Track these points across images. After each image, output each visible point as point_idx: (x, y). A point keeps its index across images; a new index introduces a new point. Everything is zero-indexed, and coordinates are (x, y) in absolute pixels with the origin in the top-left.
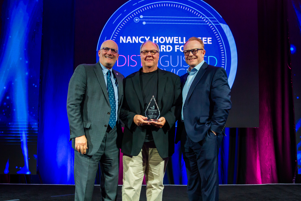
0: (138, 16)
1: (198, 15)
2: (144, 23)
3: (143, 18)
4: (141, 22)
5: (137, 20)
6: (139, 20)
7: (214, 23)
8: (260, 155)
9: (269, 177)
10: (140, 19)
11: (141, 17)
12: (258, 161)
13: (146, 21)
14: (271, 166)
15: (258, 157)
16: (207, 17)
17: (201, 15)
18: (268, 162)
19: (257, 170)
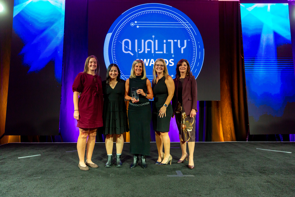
0: (133, 21)
2: (138, 27)
3: (137, 23)
4: (135, 26)
5: (132, 24)
8: (222, 121)
9: (229, 136)
10: (135, 23)
11: (136, 22)
12: (221, 125)
13: (139, 25)
14: (231, 128)
15: (221, 122)
16: (184, 22)
18: (228, 126)
19: (220, 131)
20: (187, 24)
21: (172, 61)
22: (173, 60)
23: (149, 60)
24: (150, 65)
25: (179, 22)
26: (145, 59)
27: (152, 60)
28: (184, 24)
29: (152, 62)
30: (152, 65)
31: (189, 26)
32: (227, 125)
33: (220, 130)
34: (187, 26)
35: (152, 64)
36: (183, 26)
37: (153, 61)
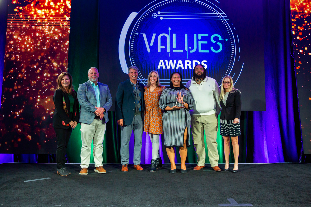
2: (161, 18)
3: (161, 14)
4: (159, 17)
5: (155, 15)
6: (157, 15)
9: (275, 156)
11: (159, 13)
12: (265, 142)
13: (163, 17)
14: (277, 146)
15: (265, 139)
16: (219, 13)
17: (214, 10)
18: (275, 143)
19: (265, 150)
20: (223, 15)
21: (204, 63)
22: (206, 61)
23: (175, 61)
24: (177, 68)
27: (180, 61)
28: (219, 15)
29: (180, 64)
31: (225, 18)
33: (265, 148)
35: (180, 66)
36: (218, 18)
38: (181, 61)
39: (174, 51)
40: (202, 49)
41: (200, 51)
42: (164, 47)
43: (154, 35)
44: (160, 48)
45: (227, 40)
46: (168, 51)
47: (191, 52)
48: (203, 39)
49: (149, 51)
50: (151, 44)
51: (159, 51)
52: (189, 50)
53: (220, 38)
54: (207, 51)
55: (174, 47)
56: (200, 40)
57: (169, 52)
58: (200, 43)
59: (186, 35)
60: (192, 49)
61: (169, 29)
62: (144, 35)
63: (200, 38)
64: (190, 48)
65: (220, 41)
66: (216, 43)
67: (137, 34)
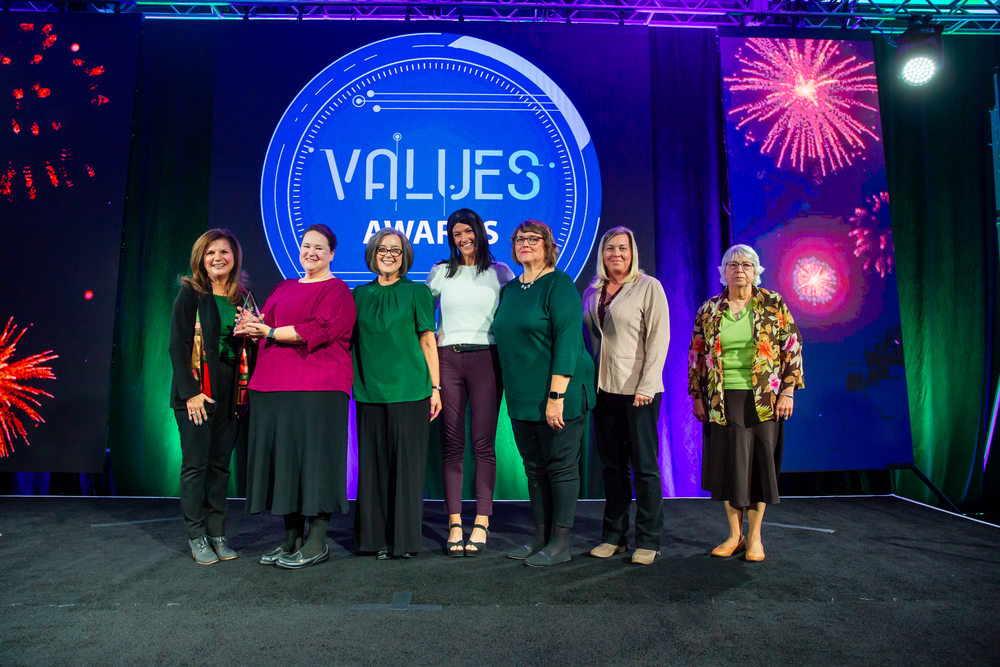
0: (363, 92)
1: (510, 89)
2: (377, 109)
3: (375, 98)
4: (370, 106)
5: (359, 101)
6: (365, 101)
7: (546, 106)
8: (669, 427)
9: (693, 480)
10: (367, 98)
11: (371, 94)
12: (665, 442)
13: (381, 105)
16: (529, 94)
17: (517, 89)
18: (692, 444)
21: (491, 227)
22: (494, 223)
23: (411, 224)
24: (416, 241)
25: (514, 92)
26: (399, 220)
27: (424, 224)
28: (531, 100)
29: (424, 232)
30: (424, 241)
31: (548, 106)
32: (689, 442)
33: (664, 458)
34: (539, 108)
35: (424, 236)
36: (525, 106)
37: (428, 229)
38: (427, 222)
39: (409, 196)
40: (484, 191)
41: (479, 195)
42: (381, 186)
43: (356, 153)
44: (371, 187)
45: (552, 165)
46: (393, 195)
47: (455, 197)
48: (488, 162)
49: (341, 196)
50: (348, 178)
51: (369, 196)
52: (449, 192)
53: (535, 162)
54: (499, 197)
55: (410, 184)
56: (480, 167)
57: (395, 198)
58: (479, 174)
59: (442, 153)
60: (459, 189)
61: (397, 137)
62: (330, 153)
63: (479, 161)
64: (452, 187)
65: (535, 170)
66: (523, 174)
67: (311, 150)
